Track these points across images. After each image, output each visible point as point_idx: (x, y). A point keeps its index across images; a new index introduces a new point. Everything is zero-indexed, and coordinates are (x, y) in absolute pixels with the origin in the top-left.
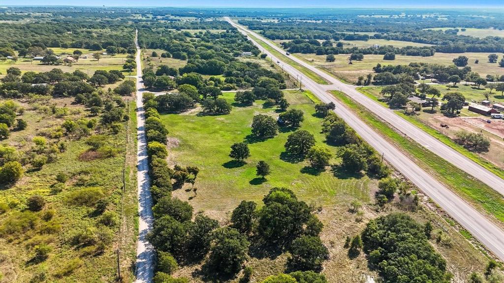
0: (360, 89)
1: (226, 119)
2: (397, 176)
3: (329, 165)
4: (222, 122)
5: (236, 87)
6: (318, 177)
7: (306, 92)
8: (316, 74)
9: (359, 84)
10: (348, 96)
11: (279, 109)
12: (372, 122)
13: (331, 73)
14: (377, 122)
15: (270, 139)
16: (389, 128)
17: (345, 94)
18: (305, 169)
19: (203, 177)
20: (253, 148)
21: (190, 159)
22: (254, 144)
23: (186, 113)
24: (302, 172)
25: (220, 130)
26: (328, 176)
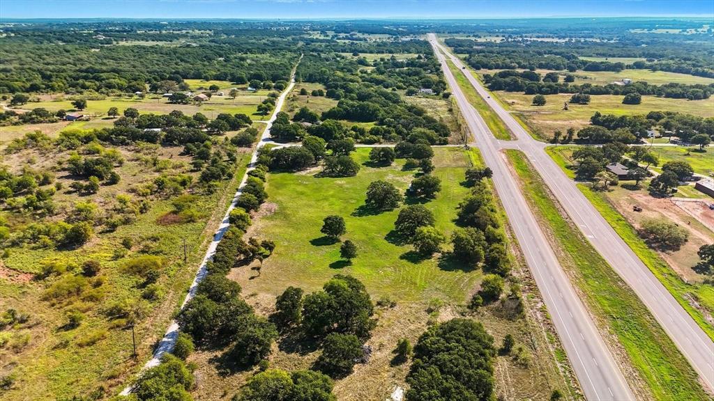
0: (552, 149)
1: (348, 183)
2: (522, 274)
3: (440, 252)
4: (341, 186)
5: (382, 140)
6: (416, 266)
7: (472, 150)
8: (504, 124)
9: (554, 141)
10: (526, 158)
11: (420, 172)
12: (536, 197)
13: (526, 123)
14: (544, 198)
15: (388, 213)
16: (554, 208)
17: (525, 155)
18: (407, 254)
19: (280, 254)
20: (359, 222)
21: (277, 230)
22: (364, 217)
23: (303, 173)
24: (402, 258)
25: (332, 196)
26: (430, 265)
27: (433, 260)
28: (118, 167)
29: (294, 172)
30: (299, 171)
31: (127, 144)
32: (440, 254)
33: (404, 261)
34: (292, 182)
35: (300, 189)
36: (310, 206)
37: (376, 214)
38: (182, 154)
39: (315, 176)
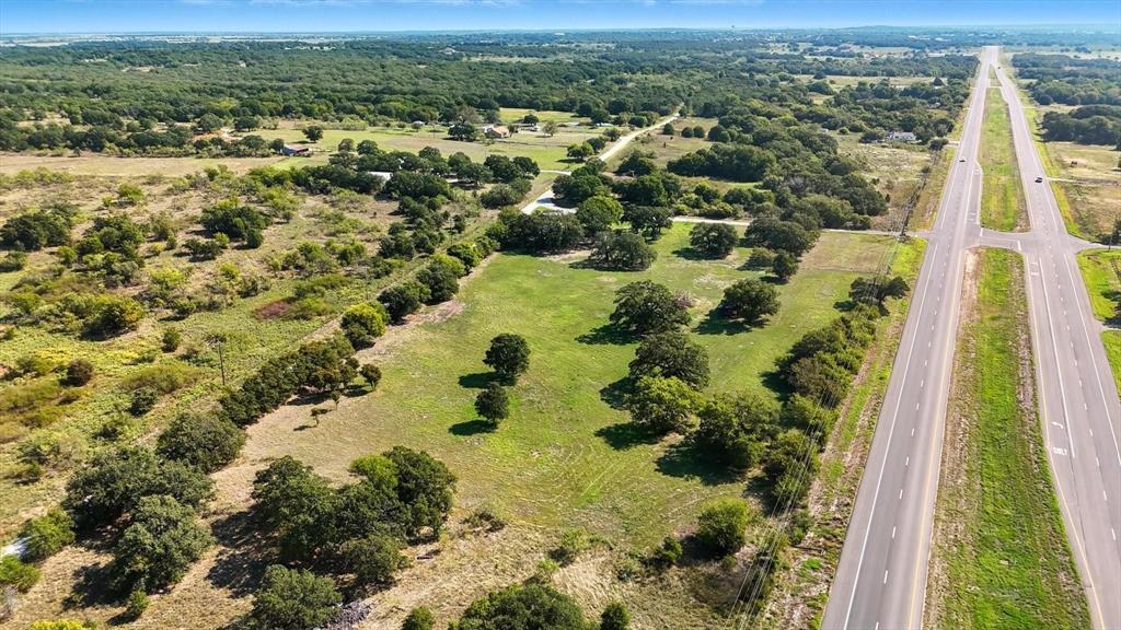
1: (618, 282)
5: (743, 213)
18: (617, 427)
19: (388, 393)
20: (579, 353)
21: (427, 350)
22: (597, 346)
23: (556, 259)
24: (600, 433)
25: (571, 302)
26: (645, 455)
27: (656, 447)
28: (282, 223)
29: (543, 256)
30: (554, 253)
31: (328, 193)
32: (681, 438)
33: (600, 441)
34: (525, 272)
35: (528, 284)
36: (517, 314)
37: (623, 344)
38: (395, 213)
39: (572, 266)
